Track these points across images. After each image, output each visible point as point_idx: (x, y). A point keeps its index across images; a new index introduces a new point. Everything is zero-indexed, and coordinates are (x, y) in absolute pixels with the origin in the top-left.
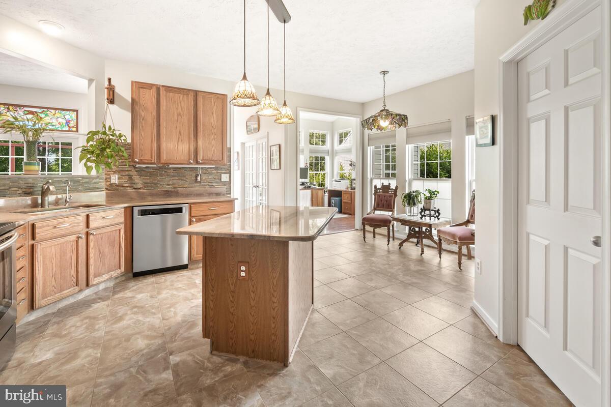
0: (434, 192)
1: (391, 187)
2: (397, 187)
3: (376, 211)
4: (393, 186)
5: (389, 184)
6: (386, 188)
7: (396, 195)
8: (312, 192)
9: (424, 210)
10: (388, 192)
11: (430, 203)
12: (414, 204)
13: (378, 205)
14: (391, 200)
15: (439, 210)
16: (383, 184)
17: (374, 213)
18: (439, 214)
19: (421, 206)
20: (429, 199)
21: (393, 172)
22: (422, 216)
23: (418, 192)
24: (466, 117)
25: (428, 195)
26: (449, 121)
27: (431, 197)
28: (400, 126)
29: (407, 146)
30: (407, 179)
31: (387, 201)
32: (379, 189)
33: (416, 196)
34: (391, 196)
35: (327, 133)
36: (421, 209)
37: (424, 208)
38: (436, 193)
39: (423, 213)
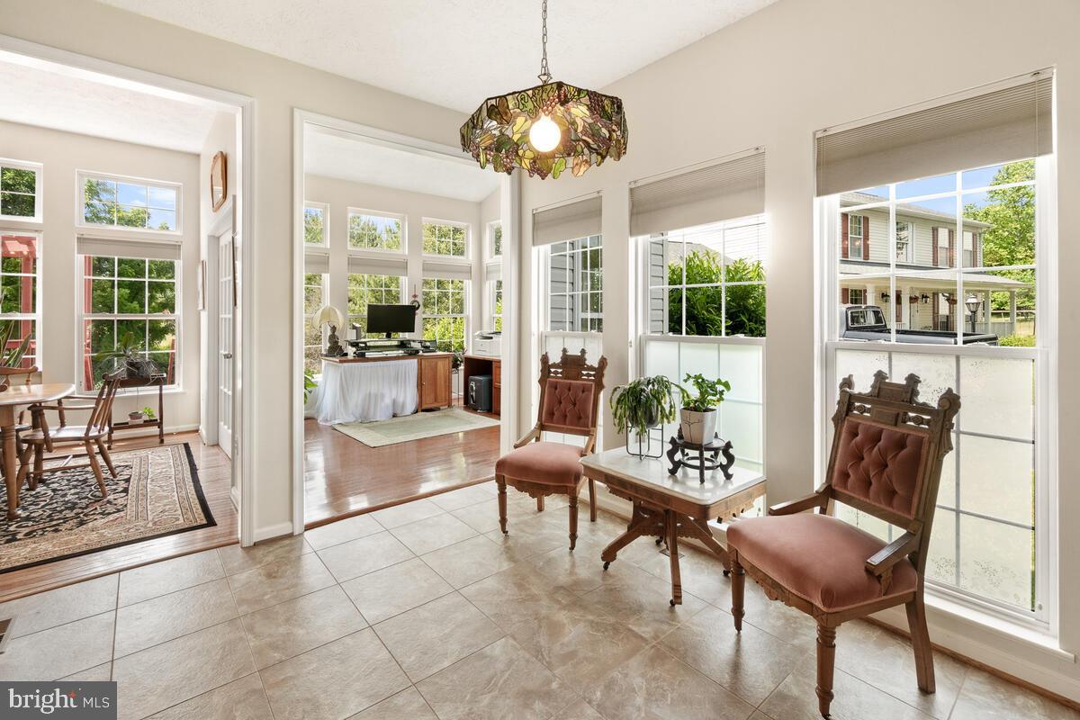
0: (712, 386)
1: (588, 362)
2: (603, 362)
3: (544, 433)
4: (592, 360)
5: (583, 351)
6: (573, 364)
7: (600, 386)
8: (420, 365)
9: (679, 444)
10: (578, 377)
11: (701, 422)
12: (651, 421)
13: (551, 414)
14: (586, 400)
15: (728, 445)
16: (565, 351)
17: (538, 439)
18: (731, 459)
19: (671, 429)
20: (697, 408)
21: (595, 316)
22: (677, 465)
23: (662, 383)
24: (814, 134)
25: (694, 393)
26: (759, 154)
27: (702, 400)
28: (603, 158)
29: (632, 240)
30: (632, 337)
31: (575, 404)
32: (554, 365)
33: (657, 396)
34: (585, 389)
35: (467, 227)
36: (673, 441)
37: (681, 437)
38: (720, 388)
39: (678, 456)
